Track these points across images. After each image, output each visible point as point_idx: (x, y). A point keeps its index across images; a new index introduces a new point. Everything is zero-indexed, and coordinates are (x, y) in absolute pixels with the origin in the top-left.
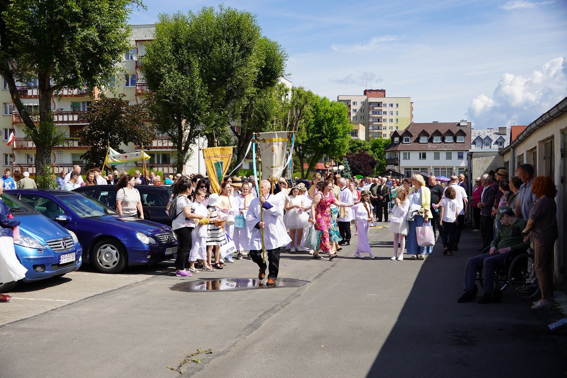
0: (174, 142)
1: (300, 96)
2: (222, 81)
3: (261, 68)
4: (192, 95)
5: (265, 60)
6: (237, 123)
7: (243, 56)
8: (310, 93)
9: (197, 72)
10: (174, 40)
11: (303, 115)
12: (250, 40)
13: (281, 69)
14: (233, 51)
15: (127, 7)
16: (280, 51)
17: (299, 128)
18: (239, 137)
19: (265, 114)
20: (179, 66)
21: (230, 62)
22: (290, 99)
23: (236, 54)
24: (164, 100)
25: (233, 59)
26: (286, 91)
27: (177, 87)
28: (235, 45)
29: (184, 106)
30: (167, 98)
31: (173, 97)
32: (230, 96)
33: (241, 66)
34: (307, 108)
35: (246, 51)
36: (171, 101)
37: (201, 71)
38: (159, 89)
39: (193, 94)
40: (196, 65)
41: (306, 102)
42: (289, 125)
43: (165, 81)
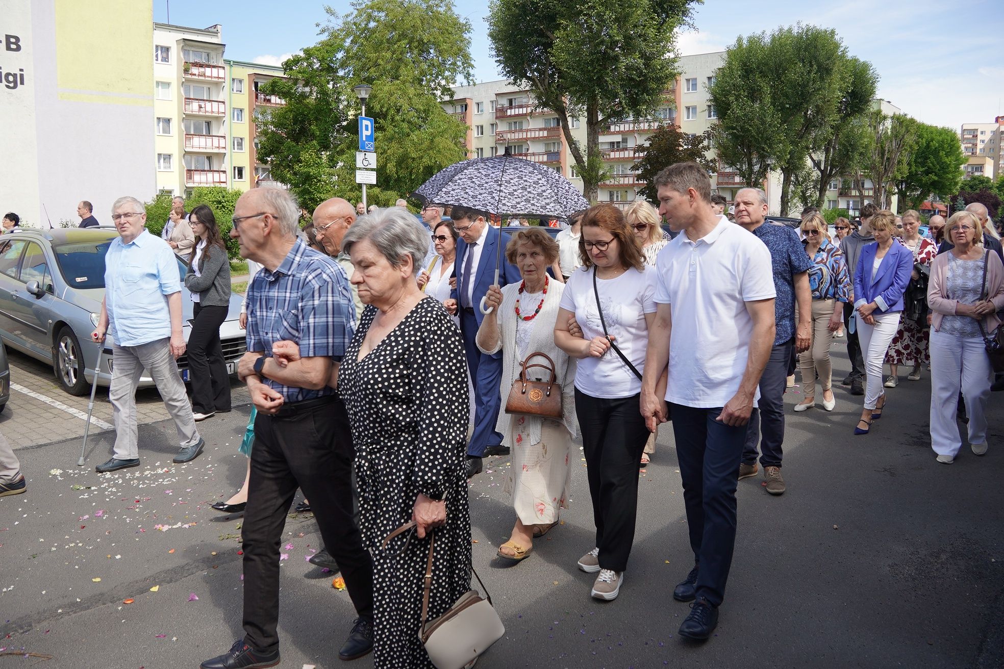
0: (744, 177)
1: (901, 123)
2: (797, 107)
3: (847, 92)
4: (762, 125)
5: (853, 83)
6: (820, 156)
7: (822, 79)
8: (912, 121)
9: (768, 100)
10: (745, 64)
11: (903, 145)
12: (829, 59)
13: (872, 92)
14: (809, 72)
15: (675, 30)
16: (871, 71)
17: (899, 162)
18: (822, 172)
19: (851, 145)
20: (749, 93)
21: (805, 86)
22: (890, 127)
23: (812, 75)
24: (731, 131)
25: (808, 82)
26: (885, 118)
27: (745, 115)
28: (811, 66)
29: (753, 136)
30: (733, 128)
31: (741, 128)
32: (809, 125)
33: (819, 89)
34: (910, 139)
35: (825, 71)
36: (738, 131)
37: (773, 98)
38: (725, 119)
39: (763, 123)
40: (767, 89)
41: (908, 131)
42: (888, 159)
43: (733, 110)
